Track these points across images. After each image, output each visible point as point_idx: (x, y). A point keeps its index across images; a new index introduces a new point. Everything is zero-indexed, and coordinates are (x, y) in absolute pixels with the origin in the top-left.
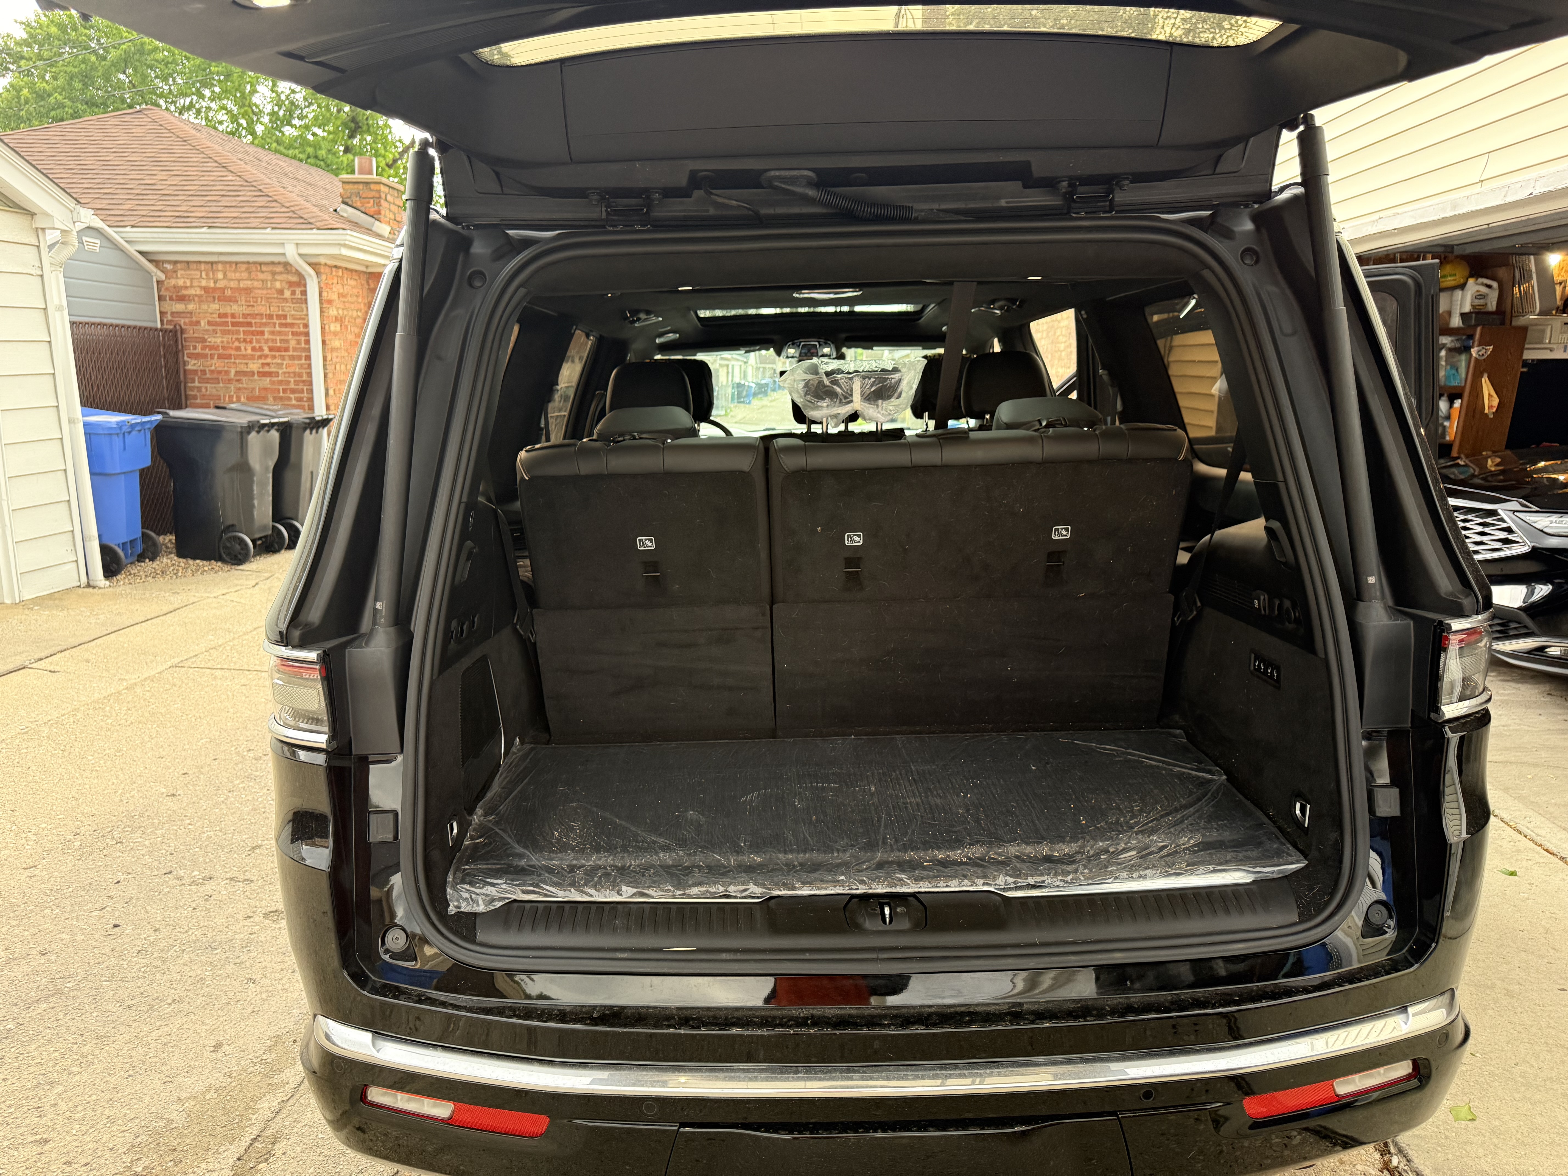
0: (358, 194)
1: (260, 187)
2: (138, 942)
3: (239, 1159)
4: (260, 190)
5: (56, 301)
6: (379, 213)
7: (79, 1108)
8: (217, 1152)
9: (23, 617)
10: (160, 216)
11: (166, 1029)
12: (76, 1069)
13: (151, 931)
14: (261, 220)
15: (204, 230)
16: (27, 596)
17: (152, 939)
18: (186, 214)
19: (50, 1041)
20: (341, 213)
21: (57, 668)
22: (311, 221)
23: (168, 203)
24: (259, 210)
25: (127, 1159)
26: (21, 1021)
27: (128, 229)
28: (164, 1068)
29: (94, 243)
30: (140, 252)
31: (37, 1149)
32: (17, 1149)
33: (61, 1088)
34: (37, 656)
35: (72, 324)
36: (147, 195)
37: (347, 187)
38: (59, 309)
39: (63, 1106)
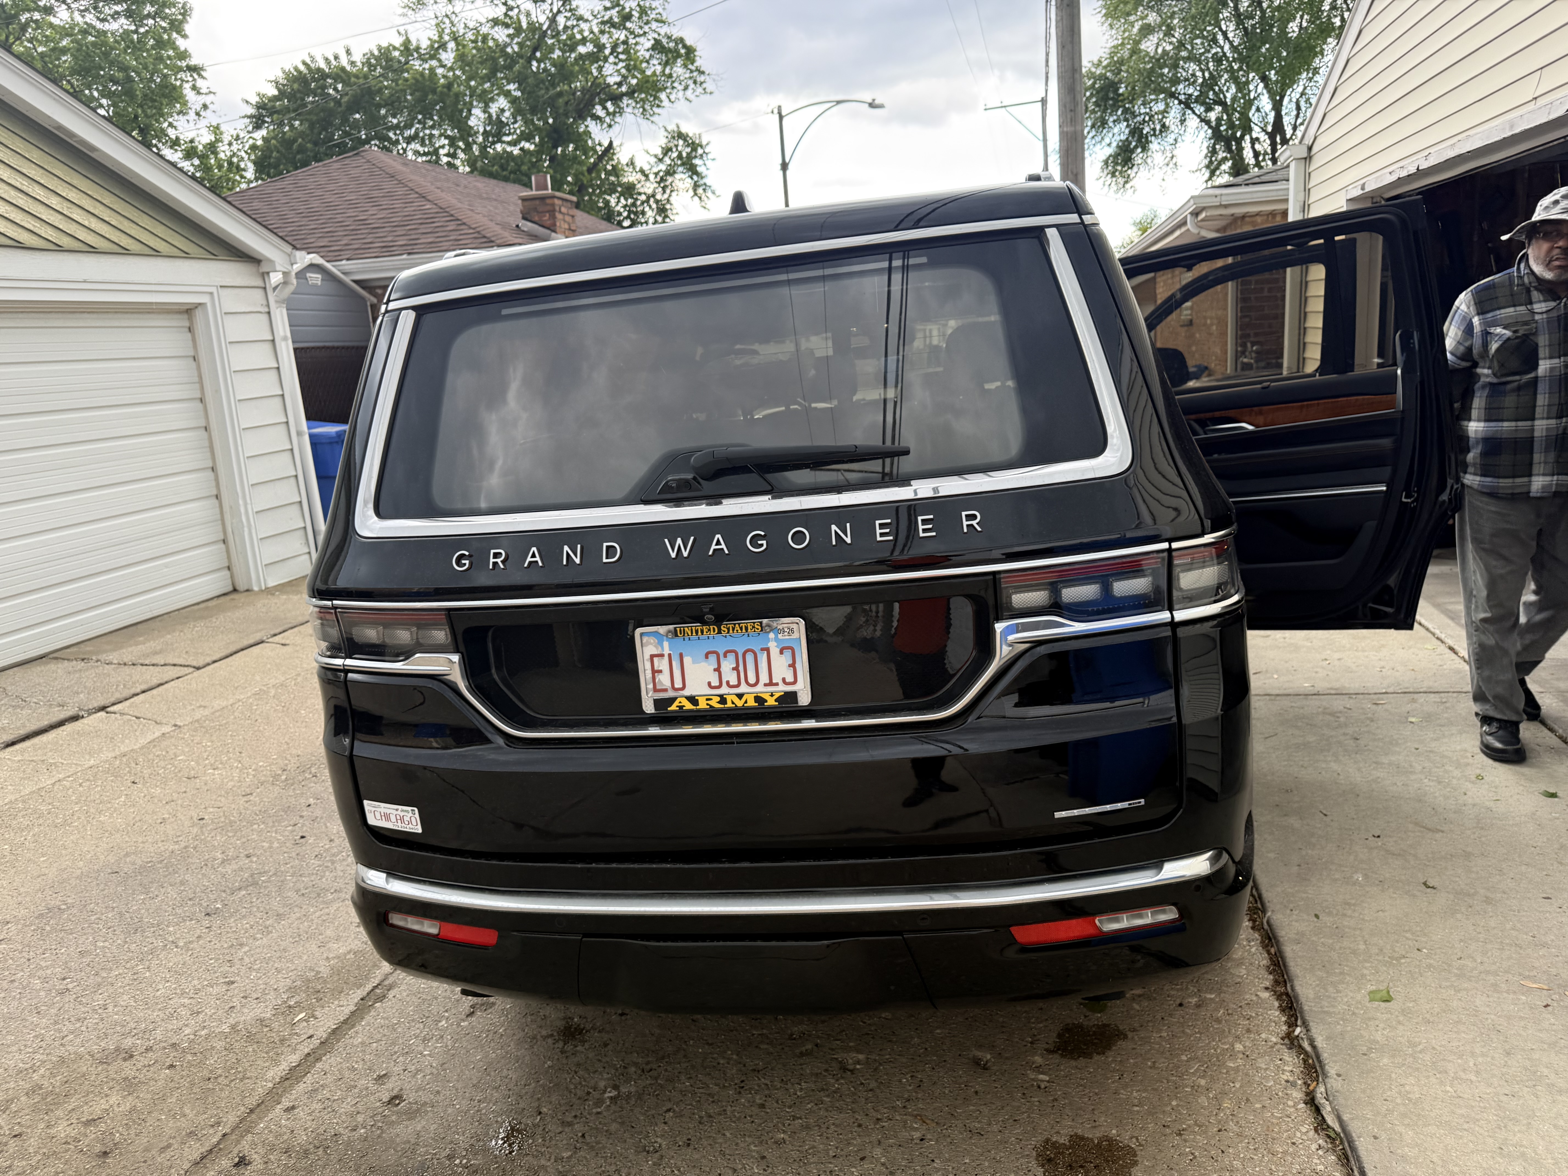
0: (535, 210)
1: (452, 212)
2: (317, 849)
3: (362, 999)
4: (452, 215)
5: (282, 333)
6: (555, 225)
7: (258, 962)
8: (348, 994)
9: (266, 601)
10: (369, 248)
11: (327, 910)
12: (259, 936)
13: (327, 842)
14: (451, 243)
15: (405, 256)
16: (271, 583)
17: (327, 847)
18: (391, 244)
19: (244, 916)
20: (523, 228)
21: (287, 642)
22: (493, 239)
23: (377, 235)
24: (451, 233)
25: (285, 996)
26: (226, 902)
27: (344, 262)
28: (320, 937)
29: (315, 278)
30: (355, 282)
31: (225, 987)
32: (212, 987)
33: (247, 948)
34: (272, 633)
35: (295, 350)
36: (360, 229)
37: (527, 203)
38: (285, 339)
39: (247, 960)
